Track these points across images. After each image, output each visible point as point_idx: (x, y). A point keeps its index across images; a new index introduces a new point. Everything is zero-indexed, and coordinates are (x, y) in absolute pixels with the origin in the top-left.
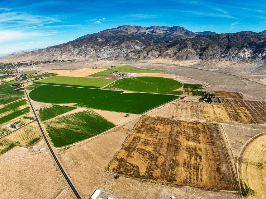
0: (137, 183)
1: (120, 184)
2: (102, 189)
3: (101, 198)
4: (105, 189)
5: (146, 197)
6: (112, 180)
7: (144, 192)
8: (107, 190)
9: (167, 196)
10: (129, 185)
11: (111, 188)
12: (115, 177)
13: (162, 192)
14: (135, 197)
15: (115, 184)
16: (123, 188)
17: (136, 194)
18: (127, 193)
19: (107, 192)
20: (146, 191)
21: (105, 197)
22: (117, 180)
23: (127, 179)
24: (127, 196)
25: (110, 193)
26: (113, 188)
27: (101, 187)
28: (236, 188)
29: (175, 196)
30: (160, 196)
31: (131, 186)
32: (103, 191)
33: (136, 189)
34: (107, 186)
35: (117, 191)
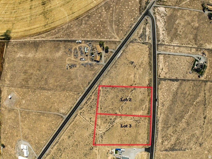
0: (3, 128)
1: (8, 142)
2: (16, 155)
3: (24, 155)
4: (16, 153)
5: (13, 119)
6: (7, 149)
7: (9, 121)
8: (16, 152)
9: (9, 102)
10: (7, 134)
11: (13, 149)
12: (4, 147)
13: (6, 106)
14: (15, 128)
15: (9, 146)
16: (10, 139)
17: (12, 127)
18: (13, 135)
19: (17, 151)
20: (8, 120)
21: (21, 151)
22: (5, 145)
23: (2, 137)
24: (16, 134)
25: (18, 149)
26: (12, 147)
27: (15, 157)
28: (3, 44)
29: (8, 96)
30: (10, 107)
31: (6, 132)
32: (18, 154)
33: (8, 128)
34: (13, 152)
35: (14, 143)
